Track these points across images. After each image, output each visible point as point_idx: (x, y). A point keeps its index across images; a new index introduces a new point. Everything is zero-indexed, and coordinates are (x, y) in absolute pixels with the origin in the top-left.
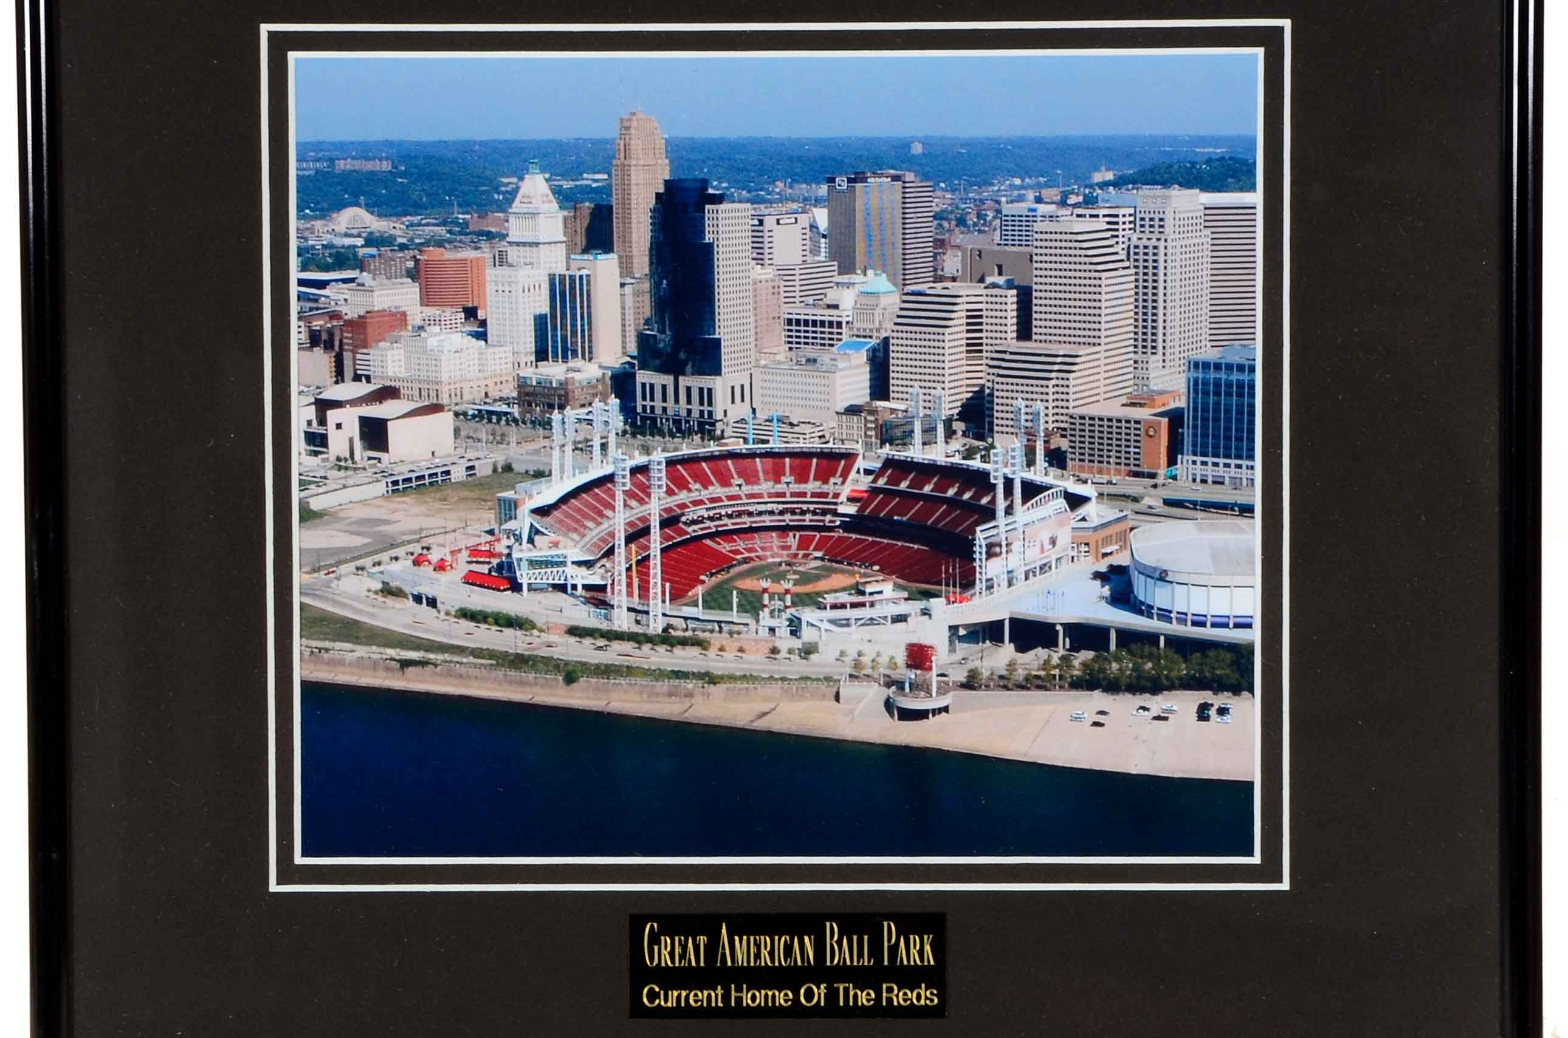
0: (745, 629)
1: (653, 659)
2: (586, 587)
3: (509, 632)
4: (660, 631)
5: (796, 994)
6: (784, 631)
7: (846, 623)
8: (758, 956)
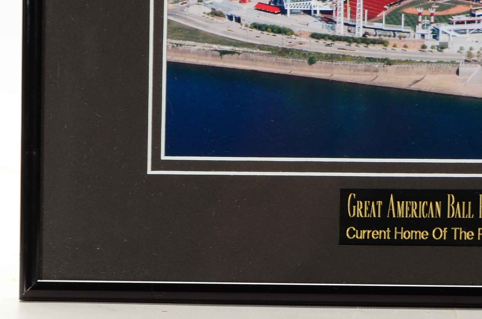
0: (408, 35)
1: (357, 51)
2: (322, 12)
3: (279, 36)
4: (361, 36)
5: (431, 233)
6: (429, 36)
7: (463, 32)
8: (410, 212)
